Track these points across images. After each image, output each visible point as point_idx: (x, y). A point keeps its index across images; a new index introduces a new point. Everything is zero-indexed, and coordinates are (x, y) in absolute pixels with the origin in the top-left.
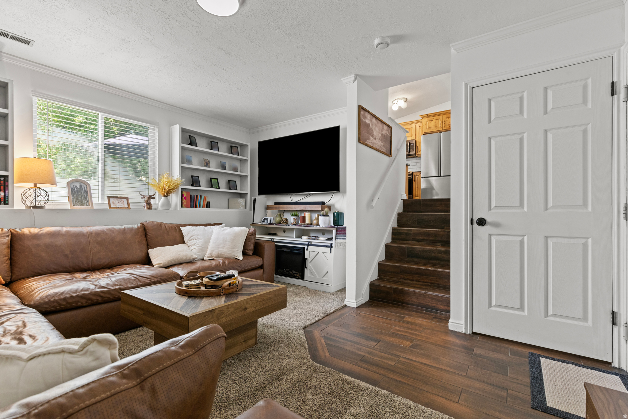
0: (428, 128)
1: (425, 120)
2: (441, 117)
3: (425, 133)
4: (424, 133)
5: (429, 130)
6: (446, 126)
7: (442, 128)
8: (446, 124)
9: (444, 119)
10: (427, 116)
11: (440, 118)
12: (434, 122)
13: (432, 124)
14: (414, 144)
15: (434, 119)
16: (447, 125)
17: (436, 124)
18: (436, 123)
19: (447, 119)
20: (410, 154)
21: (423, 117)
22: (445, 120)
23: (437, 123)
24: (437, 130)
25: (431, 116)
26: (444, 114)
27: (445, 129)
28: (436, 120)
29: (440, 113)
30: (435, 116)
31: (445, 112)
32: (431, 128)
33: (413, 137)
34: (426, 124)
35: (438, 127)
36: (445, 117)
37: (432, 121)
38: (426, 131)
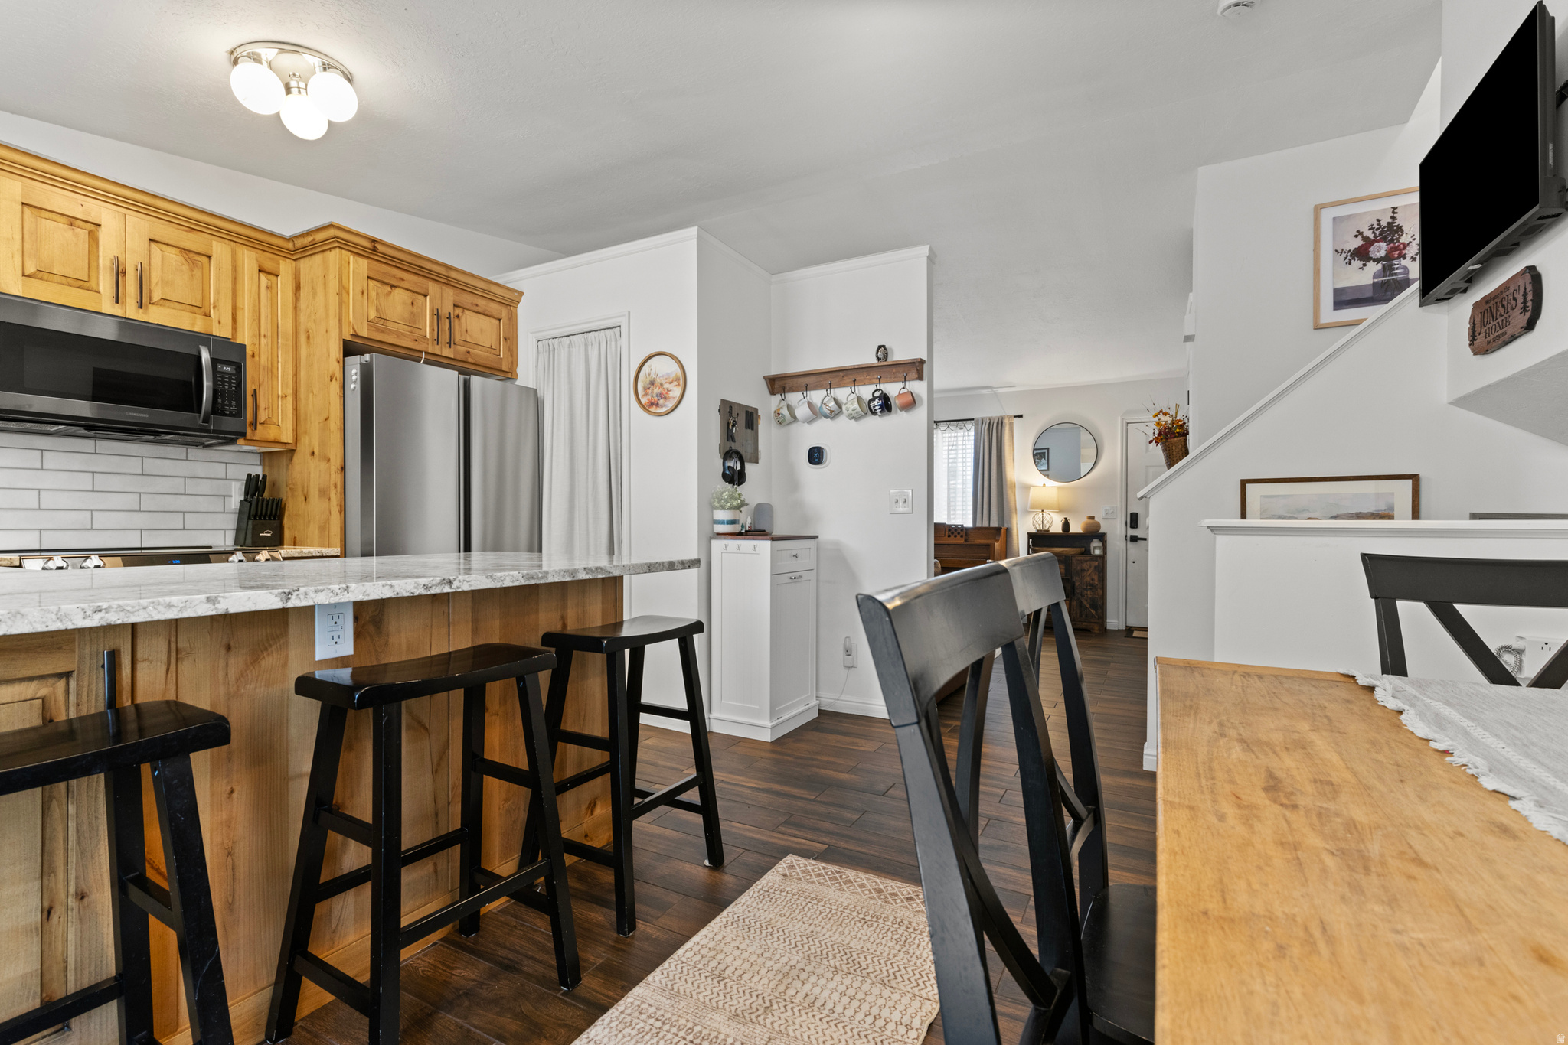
0: (373, 315)
1: (355, 265)
2: (432, 288)
3: (355, 336)
4: (348, 337)
5: (376, 330)
6: (455, 344)
7: (439, 345)
8: (454, 335)
9: (449, 306)
10: (373, 249)
11: (429, 293)
12: (400, 296)
13: (397, 303)
14: (239, 369)
15: (401, 284)
16: (457, 340)
17: (411, 313)
18: (415, 310)
19: (458, 312)
21: (341, 241)
22: (451, 314)
23: (419, 310)
24: (415, 346)
25: (390, 262)
26: (445, 281)
27: (452, 357)
28: (414, 292)
29: (433, 269)
30: (406, 268)
31: (453, 275)
32: (388, 323)
33: (219, 322)
34: (363, 293)
35: (421, 332)
36: (450, 295)
37: (393, 286)
38: (366, 330)
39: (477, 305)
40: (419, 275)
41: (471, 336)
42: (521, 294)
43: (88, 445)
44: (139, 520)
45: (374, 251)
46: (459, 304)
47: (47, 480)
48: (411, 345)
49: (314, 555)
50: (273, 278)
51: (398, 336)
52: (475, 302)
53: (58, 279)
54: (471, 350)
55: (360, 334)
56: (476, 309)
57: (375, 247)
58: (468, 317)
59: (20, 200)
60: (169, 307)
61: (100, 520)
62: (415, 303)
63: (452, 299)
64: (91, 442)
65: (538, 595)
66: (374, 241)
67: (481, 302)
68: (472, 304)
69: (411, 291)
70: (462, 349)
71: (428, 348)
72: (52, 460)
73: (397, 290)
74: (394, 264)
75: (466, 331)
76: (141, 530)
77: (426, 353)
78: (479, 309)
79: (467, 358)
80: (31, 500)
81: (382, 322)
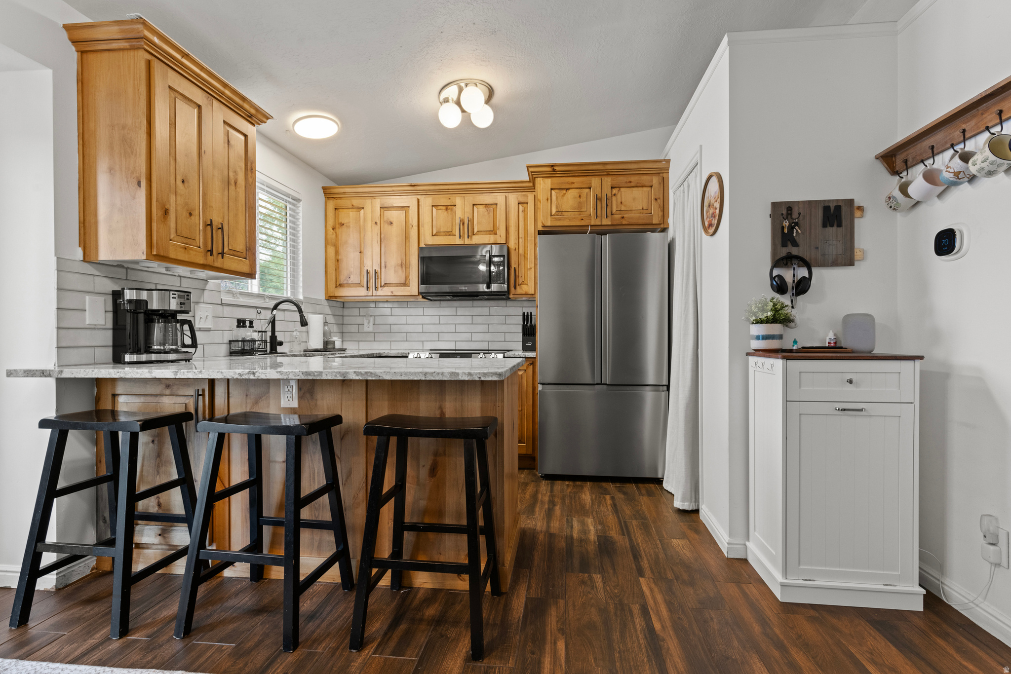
0: (554, 211)
1: (544, 185)
2: (595, 181)
3: (544, 226)
4: (541, 228)
5: (557, 220)
6: (612, 214)
7: (599, 219)
8: (612, 208)
9: (607, 190)
10: (553, 171)
11: (593, 185)
12: (572, 193)
13: (570, 199)
14: (504, 259)
15: (573, 186)
16: (614, 211)
17: (580, 203)
18: (581, 200)
19: (615, 191)
20: (490, 290)
21: (535, 173)
22: (609, 195)
23: (585, 199)
24: (583, 223)
25: (566, 175)
26: (606, 173)
27: (610, 224)
28: (582, 188)
29: (594, 169)
30: (577, 175)
31: (609, 167)
32: (564, 213)
33: (500, 236)
34: (548, 200)
35: (587, 213)
36: (608, 181)
37: (567, 189)
38: (550, 222)
39: (630, 182)
40: (587, 176)
41: (625, 206)
42: (668, 161)
43: (470, 303)
44: (488, 337)
45: (554, 171)
46: (616, 186)
47: (459, 320)
48: (579, 223)
49: (521, 356)
50: (525, 205)
51: (570, 220)
52: (628, 181)
53: (442, 234)
54: (625, 215)
55: (546, 225)
56: (629, 185)
57: (553, 169)
58: (623, 192)
59: (431, 205)
60: (480, 234)
61: (476, 337)
62: (582, 195)
63: (610, 184)
64: (471, 302)
65: (419, 388)
66: (552, 166)
67: (634, 179)
68: (626, 182)
69: (580, 188)
70: (618, 216)
71: (591, 222)
72: (460, 311)
73: (570, 191)
74: (569, 175)
75: (621, 203)
76: (489, 341)
77: (591, 226)
78: (632, 184)
79: (622, 222)
80: (452, 328)
81: (560, 214)
